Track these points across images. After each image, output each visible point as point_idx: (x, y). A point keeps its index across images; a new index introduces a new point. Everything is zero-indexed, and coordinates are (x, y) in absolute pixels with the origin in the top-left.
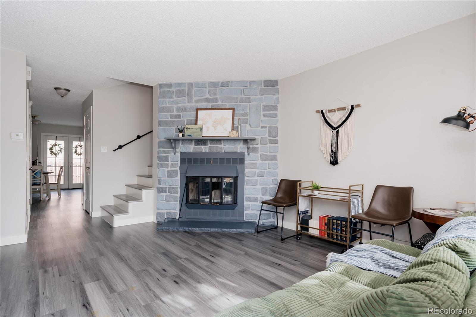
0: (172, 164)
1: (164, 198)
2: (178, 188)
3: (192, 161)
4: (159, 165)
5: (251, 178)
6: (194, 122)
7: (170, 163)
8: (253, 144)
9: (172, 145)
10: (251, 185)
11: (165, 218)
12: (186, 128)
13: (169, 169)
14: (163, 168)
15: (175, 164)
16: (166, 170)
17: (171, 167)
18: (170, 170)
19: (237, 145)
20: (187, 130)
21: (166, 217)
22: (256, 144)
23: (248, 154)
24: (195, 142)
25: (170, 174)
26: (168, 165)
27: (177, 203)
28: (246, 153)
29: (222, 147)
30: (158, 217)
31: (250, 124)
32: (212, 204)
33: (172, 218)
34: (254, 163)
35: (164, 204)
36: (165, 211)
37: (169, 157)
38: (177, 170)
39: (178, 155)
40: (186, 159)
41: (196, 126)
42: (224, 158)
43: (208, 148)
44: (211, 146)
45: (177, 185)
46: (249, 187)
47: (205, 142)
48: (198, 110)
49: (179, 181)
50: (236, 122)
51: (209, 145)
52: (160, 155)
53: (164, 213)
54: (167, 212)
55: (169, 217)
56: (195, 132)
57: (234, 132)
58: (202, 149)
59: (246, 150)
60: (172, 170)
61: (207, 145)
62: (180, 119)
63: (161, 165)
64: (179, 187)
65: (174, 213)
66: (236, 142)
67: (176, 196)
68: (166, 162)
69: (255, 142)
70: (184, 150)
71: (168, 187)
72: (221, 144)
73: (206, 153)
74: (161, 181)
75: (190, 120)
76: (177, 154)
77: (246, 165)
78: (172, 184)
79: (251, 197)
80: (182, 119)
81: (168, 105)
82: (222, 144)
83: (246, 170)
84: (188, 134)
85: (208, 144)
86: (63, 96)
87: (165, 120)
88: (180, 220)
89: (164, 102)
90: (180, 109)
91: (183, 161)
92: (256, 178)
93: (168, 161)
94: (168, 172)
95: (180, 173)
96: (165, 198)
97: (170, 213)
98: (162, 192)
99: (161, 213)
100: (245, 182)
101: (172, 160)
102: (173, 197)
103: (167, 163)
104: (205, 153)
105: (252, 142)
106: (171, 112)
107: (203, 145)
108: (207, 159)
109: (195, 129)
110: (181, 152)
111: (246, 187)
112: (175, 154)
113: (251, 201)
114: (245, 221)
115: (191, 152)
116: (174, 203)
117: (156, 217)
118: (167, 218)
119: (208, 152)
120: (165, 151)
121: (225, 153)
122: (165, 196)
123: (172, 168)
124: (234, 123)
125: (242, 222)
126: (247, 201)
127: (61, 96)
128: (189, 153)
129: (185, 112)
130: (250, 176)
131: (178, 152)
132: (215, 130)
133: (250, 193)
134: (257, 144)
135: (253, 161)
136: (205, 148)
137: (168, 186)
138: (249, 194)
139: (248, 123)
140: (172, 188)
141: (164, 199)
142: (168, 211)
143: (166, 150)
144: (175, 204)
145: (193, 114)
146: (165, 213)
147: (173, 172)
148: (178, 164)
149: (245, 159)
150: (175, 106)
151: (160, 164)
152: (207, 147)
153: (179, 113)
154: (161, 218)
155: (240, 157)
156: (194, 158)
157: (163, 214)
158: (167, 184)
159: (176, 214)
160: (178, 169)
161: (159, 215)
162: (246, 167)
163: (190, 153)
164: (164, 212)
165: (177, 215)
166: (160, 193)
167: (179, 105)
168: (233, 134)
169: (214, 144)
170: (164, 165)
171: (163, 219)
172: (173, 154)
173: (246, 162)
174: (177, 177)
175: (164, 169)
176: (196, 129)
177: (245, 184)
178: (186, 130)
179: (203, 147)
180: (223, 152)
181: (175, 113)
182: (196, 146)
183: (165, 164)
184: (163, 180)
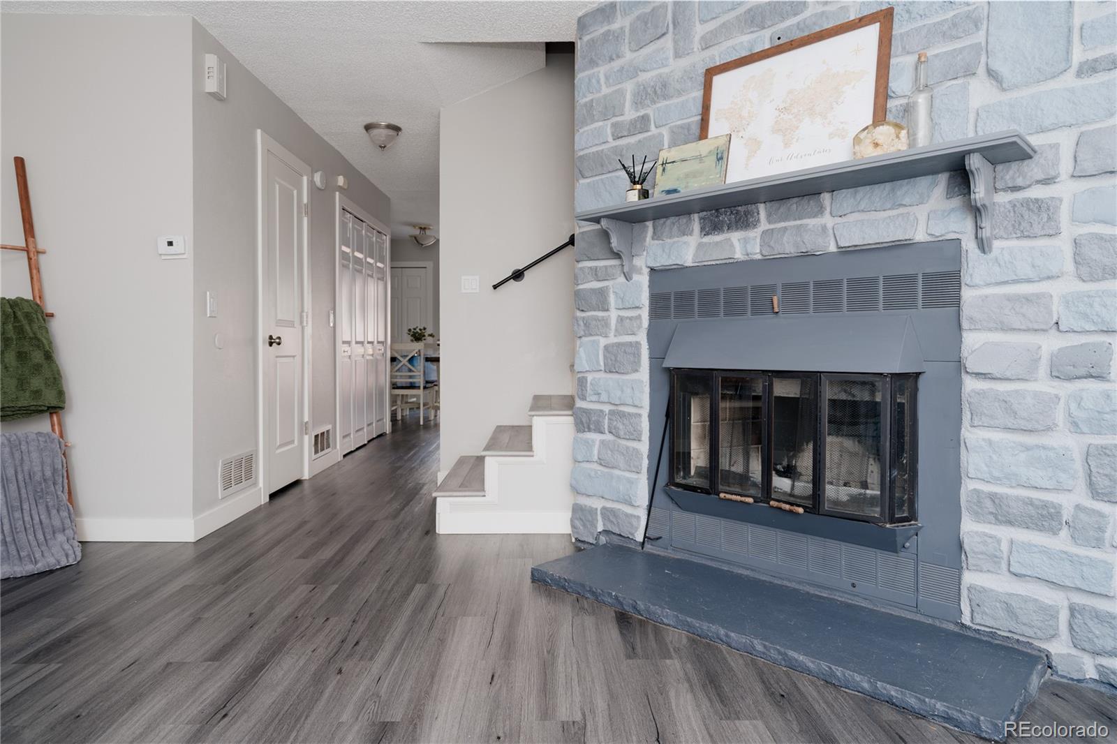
0: (621, 320)
1: (596, 452)
2: (640, 415)
3: (693, 305)
4: (578, 325)
5: (1001, 387)
6: (696, 130)
7: (613, 315)
8: (1020, 182)
9: (610, 243)
10: (1007, 429)
11: (599, 530)
12: (660, 162)
13: (612, 339)
14: (591, 335)
15: (631, 319)
16: (603, 342)
17: (618, 333)
18: (613, 345)
19: (907, 201)
20: (664, 170)
21: (600, 528)
22: (1038, 182)
23: (983, 246)
24: (701, 219)
25: (616, 361)
26: (605, 323)
27: (640, 476)
28: (969, 244)
29: (824, 228)
30: (578, 523)
31: (991, 73)
32: (772, 503)
33: (620, 535)
34: (1028, 299)
35: (593, 474)
36: (597, 504)
37: (611, 291)
38: (638, 344)
39: (643, 279)
40: (672, 298)
41: (704, 147)
42: (840, 282)
43: (758, 240)
44: (772, 226)
45: (637, 403)
46: (996, 436)
47: (747, 213)
48: (711, 73)
49: (647, 389)
50: (900, 83)
51: (764, 225)
52: (581, 287)
53: (597, 509)
54: (604, 508)
55: (611, 529)
56: (694, 175)
57: (884, 132)
58: (732, 245)
59: (969, 224)
60: (619, 345)
61: (755, 224)
62: (649, 134)
63: (585, 324)
64: (645, 413)
65: (627, 515)
66: (905, 189)
67: (634, 449)
68: (600, 314)
69: (1033, 169)
70: (663, 261)
71: (610, 411)
72: (820, 211)
73: (752, 261)
74: (586, 387)
75: (682, 127)
76: (636, 277)
77: (966, 310)
78: (620, 398)
79: (1008, 497)
80: (653, 130)
81: (605, 90)
82: (828, 210)
83: (972, 341)
84: (667, 189)
85: (758, 221)
86: (384, 147)
87: (595, 149)
88: (648, 547)
89: (594, 81)
90: (647, 94)
91: (659, 305)
92: (1043, 385)
93: (608, 310)
94: (609, 352)
95: (650, 354)
96: (599, 452)
97: (612, 511)
98: (590, 430)
99: (586, 506)
100: (965, 407)
101: (620, 301)
102: (625, 452)
103: (603, 317)
104: (748, 265)
105: (1011, 173)
106: (615, 116)
107: (737, 229)
108: (757, 290)
109: (696, 158)
110: (652, 270)
111: (971, 435)
112: (628, 277)
113: (1010, 523)
114: (969, 628)
115: (689, 263)
116: (627, 474)
117: (572, 520)
118: (606, 532)
119: (759, 257)
120: (596, 267)
121: (845, 252)
122: (597, 443)
123: (621, 335)
124: (886, 87)
125: (952, 627)
126: (978, 516)
127: (381, 147)
128: (680, 270)
129: (666, 97)
130: (995, 371)
131: (639, 272)
132: (787, 145)
133: (996, 474)
134: (1047, 181)
135: (1015, 282)
136: (745, 241)
137: (606, 408)
138: (996, 480)
139: (981, 70)
140: (622, 415)
141: (596, 458)
142: (609, 505)
143: (601, 267)
144: (630, 482)
145: (694, 99)
146: (599, 512)
147: (625, 352)
148: (639, 317)
149: (965, 278)
150: (629, 87)
151: (581, 323)
152: (754, 234)
153: (642, 113)
154: (584, 525)
155: (928, 270)
156: (701, 292)
157: (592, 511)
158: (604, 397)
159: (634, 522)
160: (642, 338)
161: (579, 513)
162: (971, 319)
163: (682, 269)
164: (594, 506)
165: (637, 529)
166: (584, 431)
167: (644, 77)
168: (876, 145)
169: (786, 219)
170: (594, 322)
171: (592, 534)
172: (622, 279)
173: (967, 294)
174: (637, 371)
175: (594, 341)
176: (700, 158)
177: (966, 416)
178: (660, 169)
179: (736, 237)
180: (833, 248)
181: (630, 114)
182: (707, 234)
183: (596, 319)
184: (591, 384)
